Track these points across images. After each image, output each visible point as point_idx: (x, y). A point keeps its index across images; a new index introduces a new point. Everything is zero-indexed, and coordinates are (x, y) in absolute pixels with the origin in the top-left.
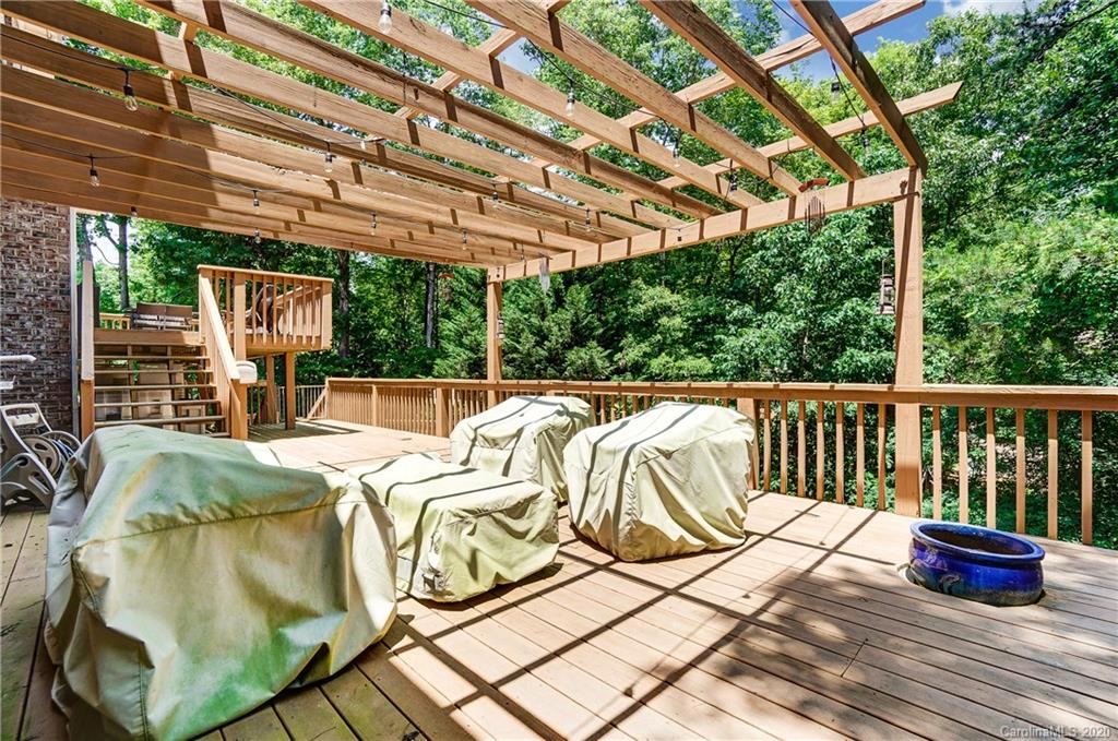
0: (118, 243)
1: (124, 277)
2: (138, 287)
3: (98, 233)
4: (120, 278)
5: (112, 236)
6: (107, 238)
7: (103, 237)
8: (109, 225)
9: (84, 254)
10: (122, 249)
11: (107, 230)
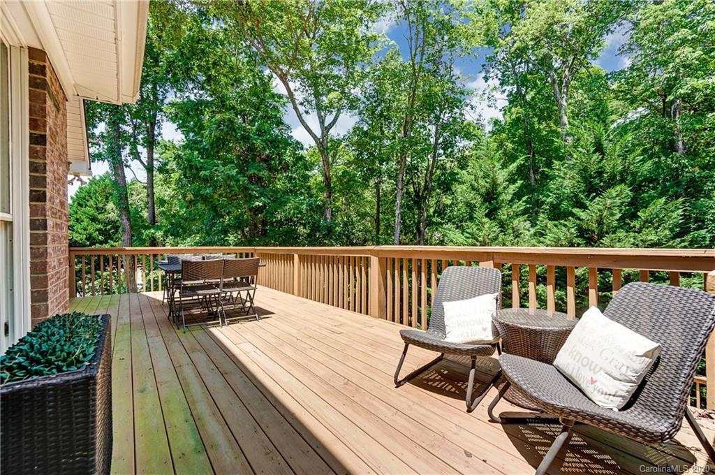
0: (146, 164)
1: (151, 194)
2: (162, 202)
3: (131, 157)
4: (148, 195)
5: (142, 158)
6: (138, 161)
7: (135, 160)
8: (140, 148)
9: (118, 175)
10: (150, 169)
11: (138, 153)
